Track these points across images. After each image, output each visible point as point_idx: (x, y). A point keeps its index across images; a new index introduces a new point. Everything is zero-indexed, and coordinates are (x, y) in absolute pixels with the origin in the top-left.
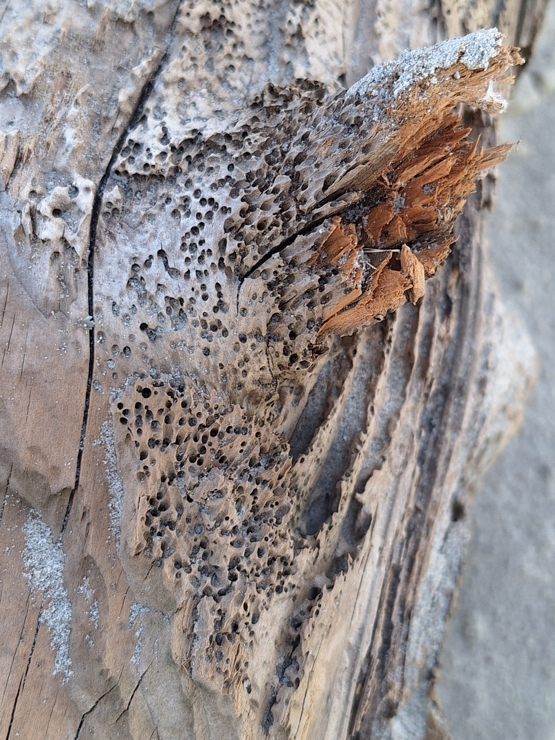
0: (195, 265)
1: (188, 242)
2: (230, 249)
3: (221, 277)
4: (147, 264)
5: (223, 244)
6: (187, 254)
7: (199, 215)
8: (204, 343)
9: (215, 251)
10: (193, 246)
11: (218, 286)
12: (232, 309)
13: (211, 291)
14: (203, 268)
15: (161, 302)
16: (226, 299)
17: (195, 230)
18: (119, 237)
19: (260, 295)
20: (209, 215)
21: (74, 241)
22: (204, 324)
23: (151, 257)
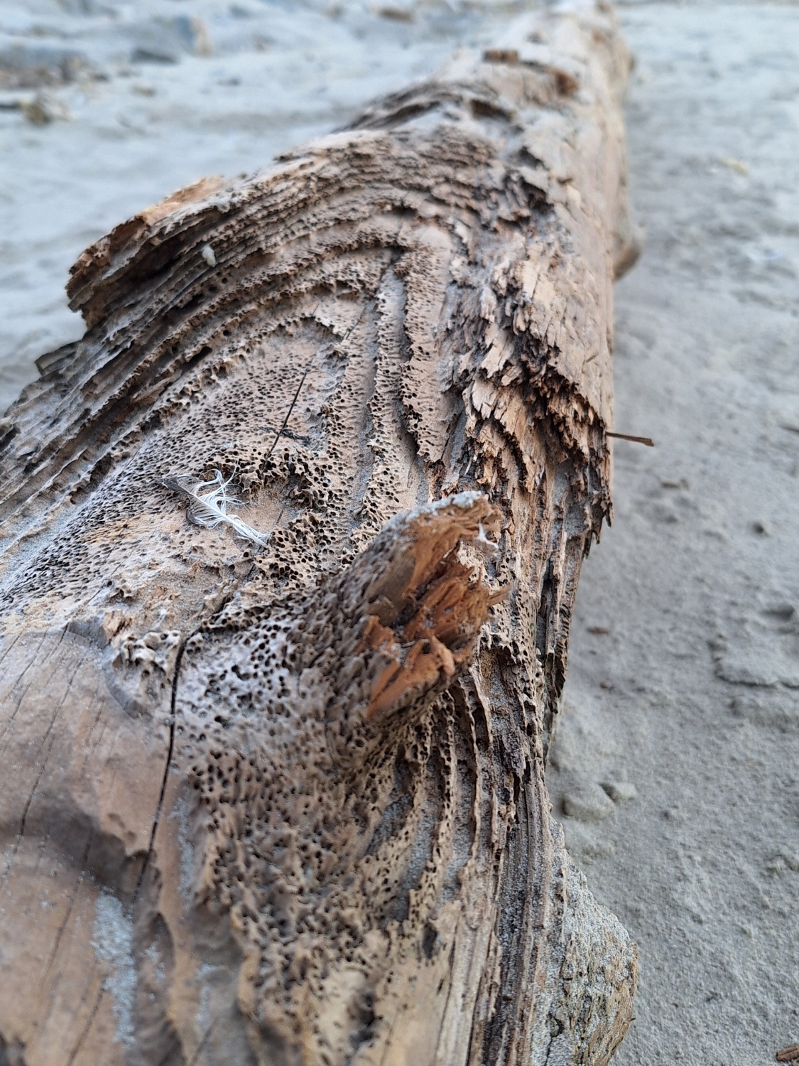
0: (263, 667)
1: (257, 654)
2: (290, 650)
3: (284, 672)
4: (223, 677)
5: (284, 649)
6: (256, 662)
7: (265, 637)
8: (270, 724)
9: (278, 654)
10: (261, 658)
11: (281, 679)
12: (294, 695)
13: (276, 681)
14: (268, 669)
15: (234, 699)
16: (289, 687)
17: (262, 646)
18: (199, 665)
19: (316, 681)
20: (274, 636)
21: (162, 662)
22: (270, 710)
23: (226, 672)
